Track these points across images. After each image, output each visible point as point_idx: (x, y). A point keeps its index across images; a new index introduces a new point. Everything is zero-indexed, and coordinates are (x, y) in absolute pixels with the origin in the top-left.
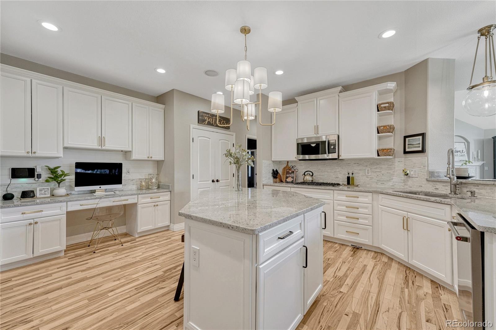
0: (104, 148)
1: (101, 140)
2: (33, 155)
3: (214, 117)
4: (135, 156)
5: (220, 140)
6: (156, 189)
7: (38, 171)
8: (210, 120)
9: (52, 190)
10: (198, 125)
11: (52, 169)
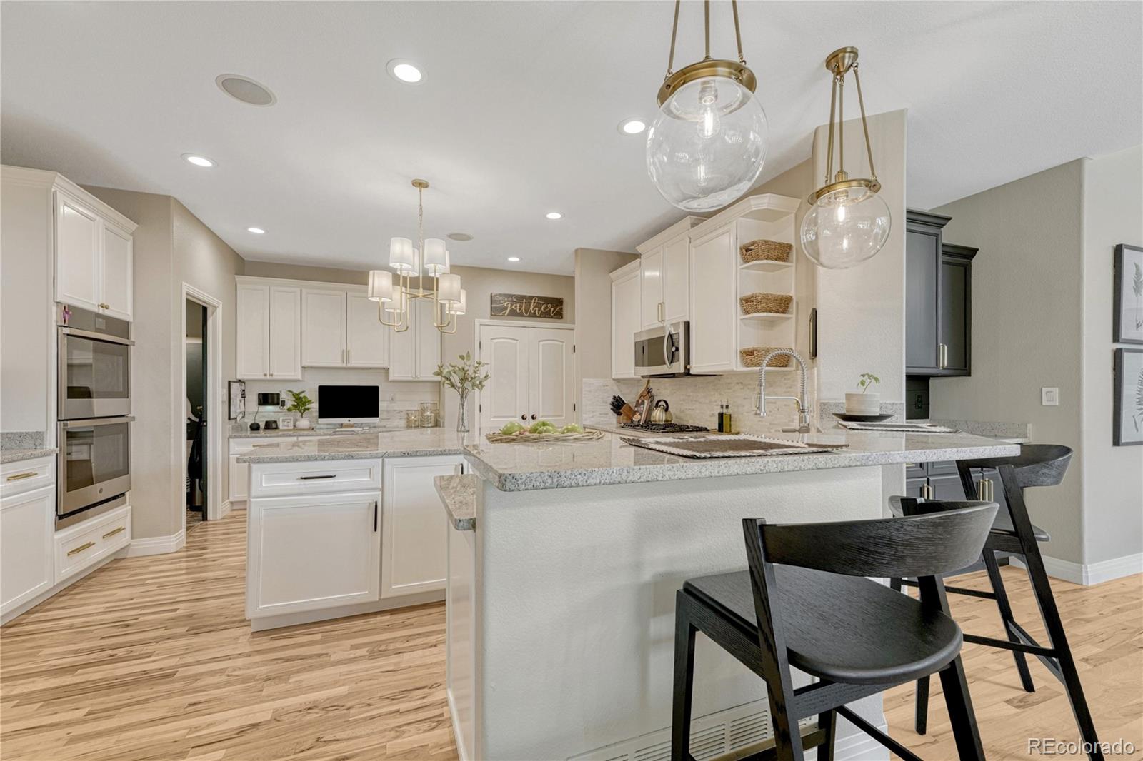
0: (349, 365)
1: (346, 354)
2: (271, 378)
3: (524, 301)
4: (393, 376)
5: (540, 341)
6: (432, 427)
7: (283, 397)
8: (516, 307)
9: (296, 421)
10: (491, 318)
11: (297, 395)
